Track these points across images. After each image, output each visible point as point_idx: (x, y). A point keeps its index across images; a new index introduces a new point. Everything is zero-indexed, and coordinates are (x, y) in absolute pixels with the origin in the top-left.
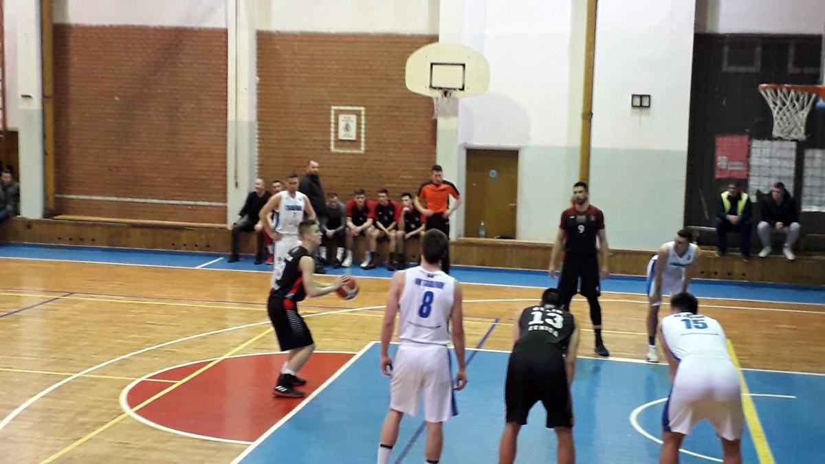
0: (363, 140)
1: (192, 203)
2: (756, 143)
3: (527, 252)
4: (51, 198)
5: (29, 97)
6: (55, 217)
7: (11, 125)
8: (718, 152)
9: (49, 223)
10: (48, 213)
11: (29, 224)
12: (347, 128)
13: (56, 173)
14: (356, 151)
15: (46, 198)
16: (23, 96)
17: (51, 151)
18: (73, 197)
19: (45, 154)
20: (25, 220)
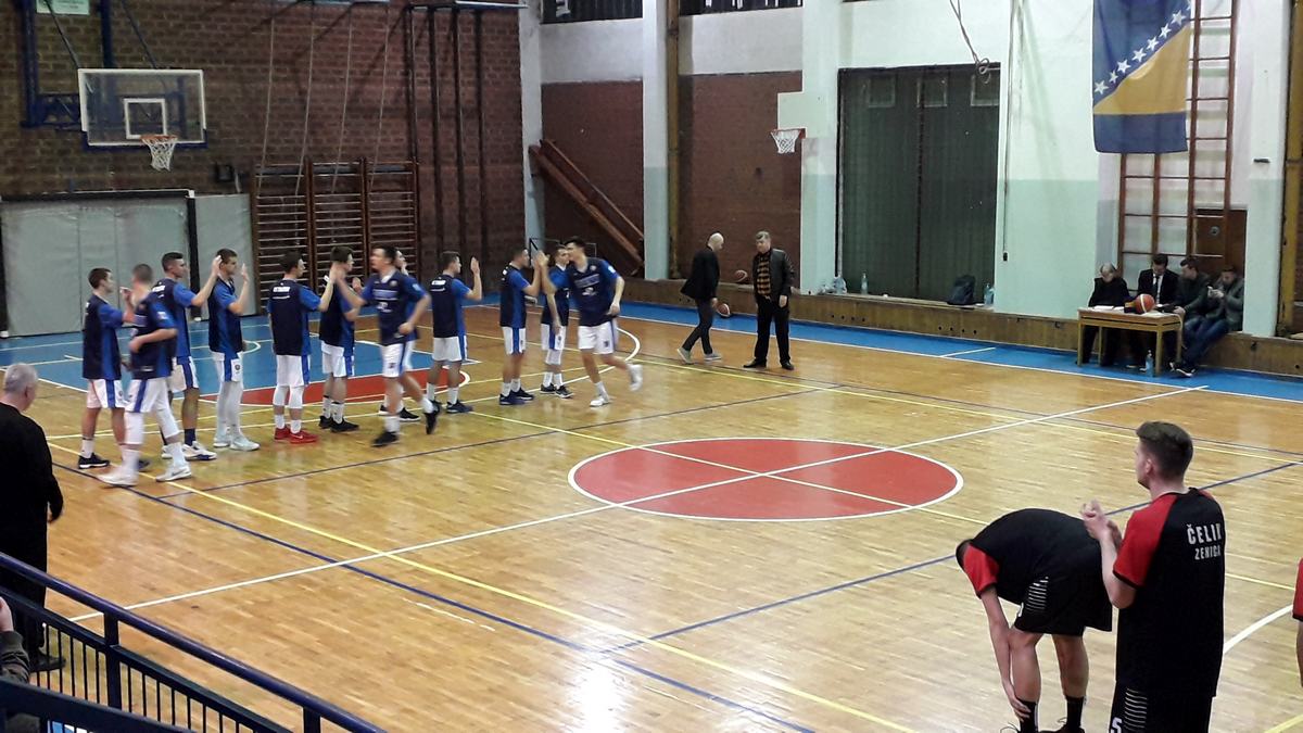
4: (1289, 307)
5: (1266, 161)
6: (1294, 336)
7: (1236, 202)
9: (1285, 343)
10: (1282, 330)
11: (1254, 344)
15: (1280, 307)
16: (1256, 161)
17: (1292, 238)
19: (1283, 242)
20: (1248, 338)
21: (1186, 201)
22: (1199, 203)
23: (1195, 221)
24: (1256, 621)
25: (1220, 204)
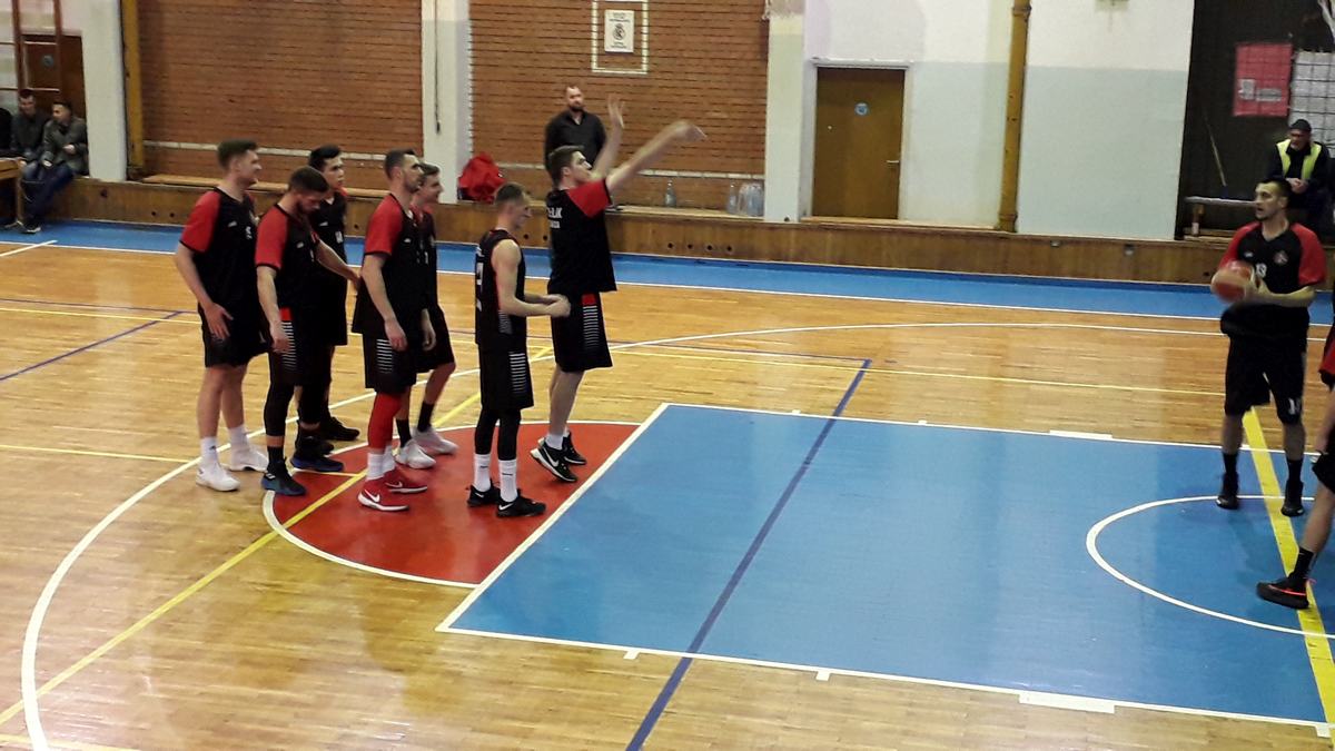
0: (645, 53)
1: (367, 157)
2: (1304, 57)
3: (916, 242)
4: (138, 147)
6: (146, 179)
7: (70, 25)
8: (1240, 72)
9: (137, 188)
10: (134, 172)
11: (104, 190)
12: (619, 33)
13: (145, 105)
14: (632, 72)
15: (129, 147)
17: (135, 70)
18: (175, 145)
19: (126, 74)
20: (97, 184)
21: (10, 25)
22: (27, 27)
23: (24, 50)
24: (124, 500)
25: (50, 28)
